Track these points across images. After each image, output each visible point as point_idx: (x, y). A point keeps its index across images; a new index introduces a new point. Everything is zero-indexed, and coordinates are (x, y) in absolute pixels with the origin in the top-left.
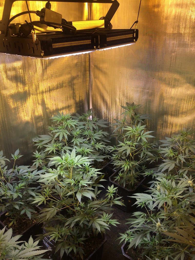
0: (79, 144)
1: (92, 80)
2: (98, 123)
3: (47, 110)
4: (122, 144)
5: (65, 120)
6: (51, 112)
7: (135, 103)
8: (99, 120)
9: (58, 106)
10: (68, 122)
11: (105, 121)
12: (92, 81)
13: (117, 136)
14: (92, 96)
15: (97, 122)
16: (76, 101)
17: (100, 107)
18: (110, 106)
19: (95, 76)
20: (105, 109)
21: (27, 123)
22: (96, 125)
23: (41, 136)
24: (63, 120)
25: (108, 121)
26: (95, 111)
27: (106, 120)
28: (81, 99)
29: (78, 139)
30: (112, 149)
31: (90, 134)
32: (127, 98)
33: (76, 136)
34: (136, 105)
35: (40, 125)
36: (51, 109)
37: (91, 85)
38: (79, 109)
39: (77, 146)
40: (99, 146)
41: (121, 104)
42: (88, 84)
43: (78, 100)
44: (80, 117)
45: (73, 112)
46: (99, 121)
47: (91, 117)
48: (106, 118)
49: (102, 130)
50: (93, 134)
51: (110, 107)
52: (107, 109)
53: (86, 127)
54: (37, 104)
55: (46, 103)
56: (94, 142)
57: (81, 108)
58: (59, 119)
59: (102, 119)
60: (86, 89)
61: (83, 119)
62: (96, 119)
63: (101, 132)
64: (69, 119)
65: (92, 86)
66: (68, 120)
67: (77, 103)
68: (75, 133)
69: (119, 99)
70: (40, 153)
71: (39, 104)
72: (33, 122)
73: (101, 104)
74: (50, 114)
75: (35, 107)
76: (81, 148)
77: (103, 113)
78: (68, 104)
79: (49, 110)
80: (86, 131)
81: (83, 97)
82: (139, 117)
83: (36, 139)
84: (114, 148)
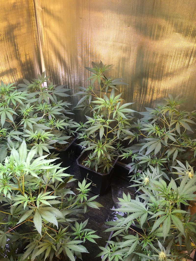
0: (31, 126)
1: (40, 30)
2: (56, 92)
4: (91, 120)
5: (7, 93)
7: (104, 63)
8: (56, 87)
10: (11, 95)
11: (64, 87)
12: (41, 32)
13: (83, 108)
14: (43, 54)
15: (54, 90)
16: (21, 61)
17: (56, 69)
18: (70, 67)
19: (45, 24)
20: (64, 71)
22: (53, 95)
24: (3, 93)
25: (69, 88)
26: (50, 75)
27: (66, 86)
28: (28, 58)
29: (30, 119)
30: (78, 127)
31: (47, 109)
32: (92, 55)
33: (26, 115)
34: (106, 66)
37: (40, 37)
38: (27, 72)
39: (29, 130)
40: (60, 124)
41: (85, 65)
42: (36, 36)
43: (23, 59)
44: (30, 85)
45: (19, 77)
46: (56, 89)
47: (45, 84)
48: (66, 84)
49: (62, 101)
50: (50, 109)
51: (69, 69)
52: (65, 71)
53: (40, 99)
56: (53, 119)
57: (30, 71)
59: (60, 85)
60: (35, 44)
61: (34, 87)
62: (52, 86)
63: (60, 104)
64: (12, 91)
65: (42, 39)
66: (11, 93)
67: (22, 64)
68: (24, 112)
69: (82, 57)
73: (57, 65)
76: (36, 132)
77: (61, 77)
78: (10, 67)
80: (41, 105)
81: (32, 55)
82: (111, 83)
84: (80, 125)
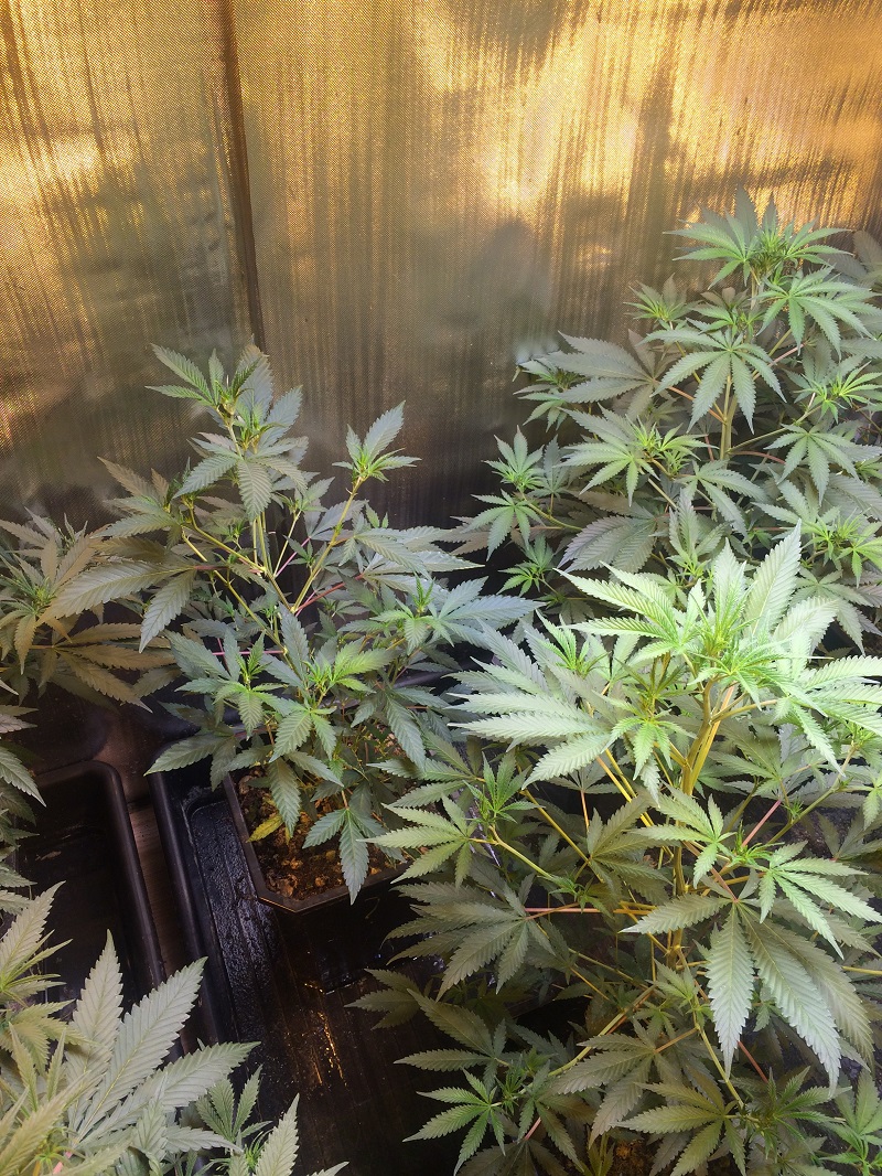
3: (667, 166)
6: (689, 183)
9: (751, 145)
21: (512, 229)
23: (572, 341)
24: (762, 266)
29: (831, 437)
33: (821, 408)
35: (589, 266)
36: (699, 164)
54: (614, 102)
55: (676, 105)
58: (732, 246)
66: (799, 273)
68: (816, 390)
70: (537, 455)
71: (624, 100)
72: (548, 234)
74: (676, 201)
75: (591, 120)
79: (681, 169)
83: (538, 352)
